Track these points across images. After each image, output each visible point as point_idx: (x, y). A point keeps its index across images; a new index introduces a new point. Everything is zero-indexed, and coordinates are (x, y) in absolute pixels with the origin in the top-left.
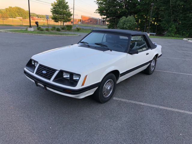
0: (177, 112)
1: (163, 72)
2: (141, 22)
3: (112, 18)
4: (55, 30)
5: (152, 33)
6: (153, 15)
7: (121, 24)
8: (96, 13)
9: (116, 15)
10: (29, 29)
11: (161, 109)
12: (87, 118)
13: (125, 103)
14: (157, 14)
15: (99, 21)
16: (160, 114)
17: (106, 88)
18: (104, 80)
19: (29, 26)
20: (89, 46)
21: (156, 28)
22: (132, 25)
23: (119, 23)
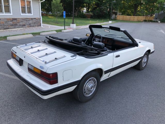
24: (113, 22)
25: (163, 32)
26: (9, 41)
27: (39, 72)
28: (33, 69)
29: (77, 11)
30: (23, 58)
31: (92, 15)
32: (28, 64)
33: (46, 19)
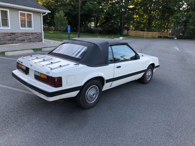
24: (124, 38)
25: (178, 49)
26: (7, 56)
27: (45, 77)
28: (39, 75)
29: (84, 26)
30: (30, 67)
31: (101, 30)
32: (35, 71)
33: (48, 34)
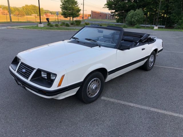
0: (170, 116)
1: (164, 68)
2: (150, 15)
3: (121, 12)
4: (64, 25)
5: (161, 25)
6: (163, 8)
7: (129, 18)
8: (105, 7)
9: (125, 9)
10: (40, 25)
11: (152, 112)
12: (67, 121)
13: (113, 103)
14: (167, 6)
15: (109, 15)
16: (150, 118)
17: (91, 88)
18: (87, 80)
19: (40, 22)
20: (78, 42)
21: (166, 20)
22: (140, 18)
23: (127, 17)
